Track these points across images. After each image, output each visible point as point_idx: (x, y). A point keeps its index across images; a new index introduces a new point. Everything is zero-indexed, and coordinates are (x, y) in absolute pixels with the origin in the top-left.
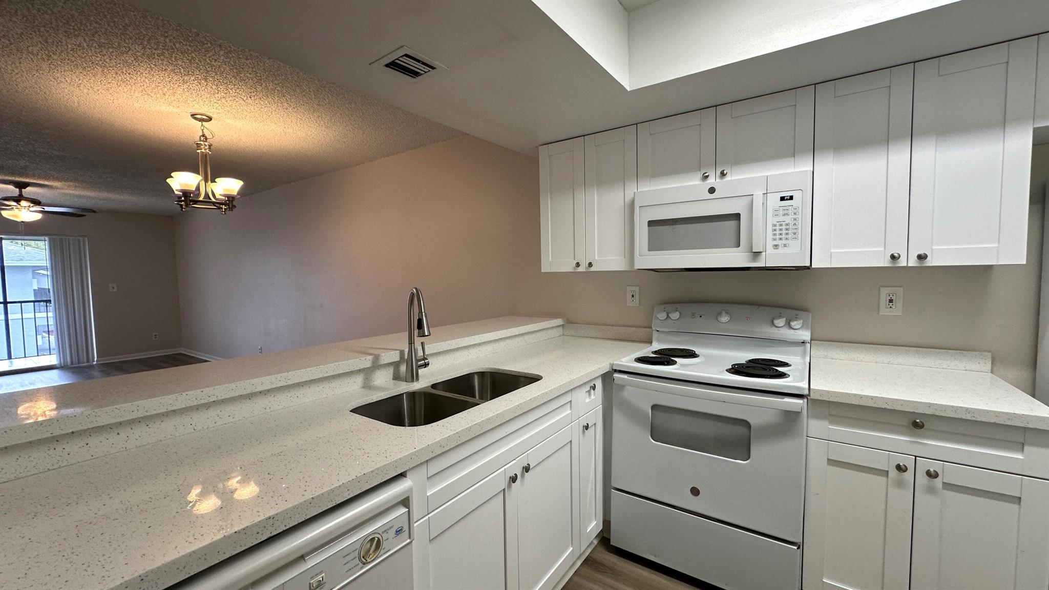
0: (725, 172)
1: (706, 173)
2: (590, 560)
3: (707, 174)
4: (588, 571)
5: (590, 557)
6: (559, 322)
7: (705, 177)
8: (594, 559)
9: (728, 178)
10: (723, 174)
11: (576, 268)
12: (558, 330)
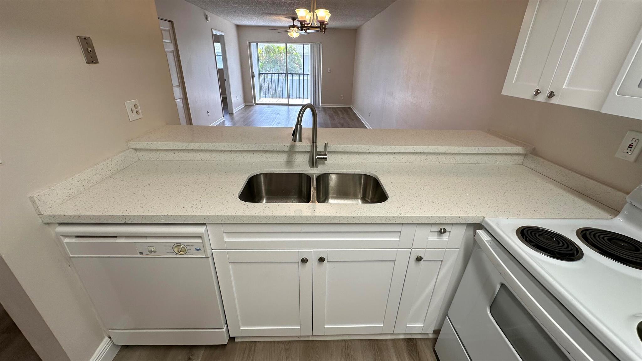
2: (413, 342)
4: (403, 346)
5: (416, 341)
6: (519, 150)
8: (416, 344)
11: (535, 96)
12: (516, 157)
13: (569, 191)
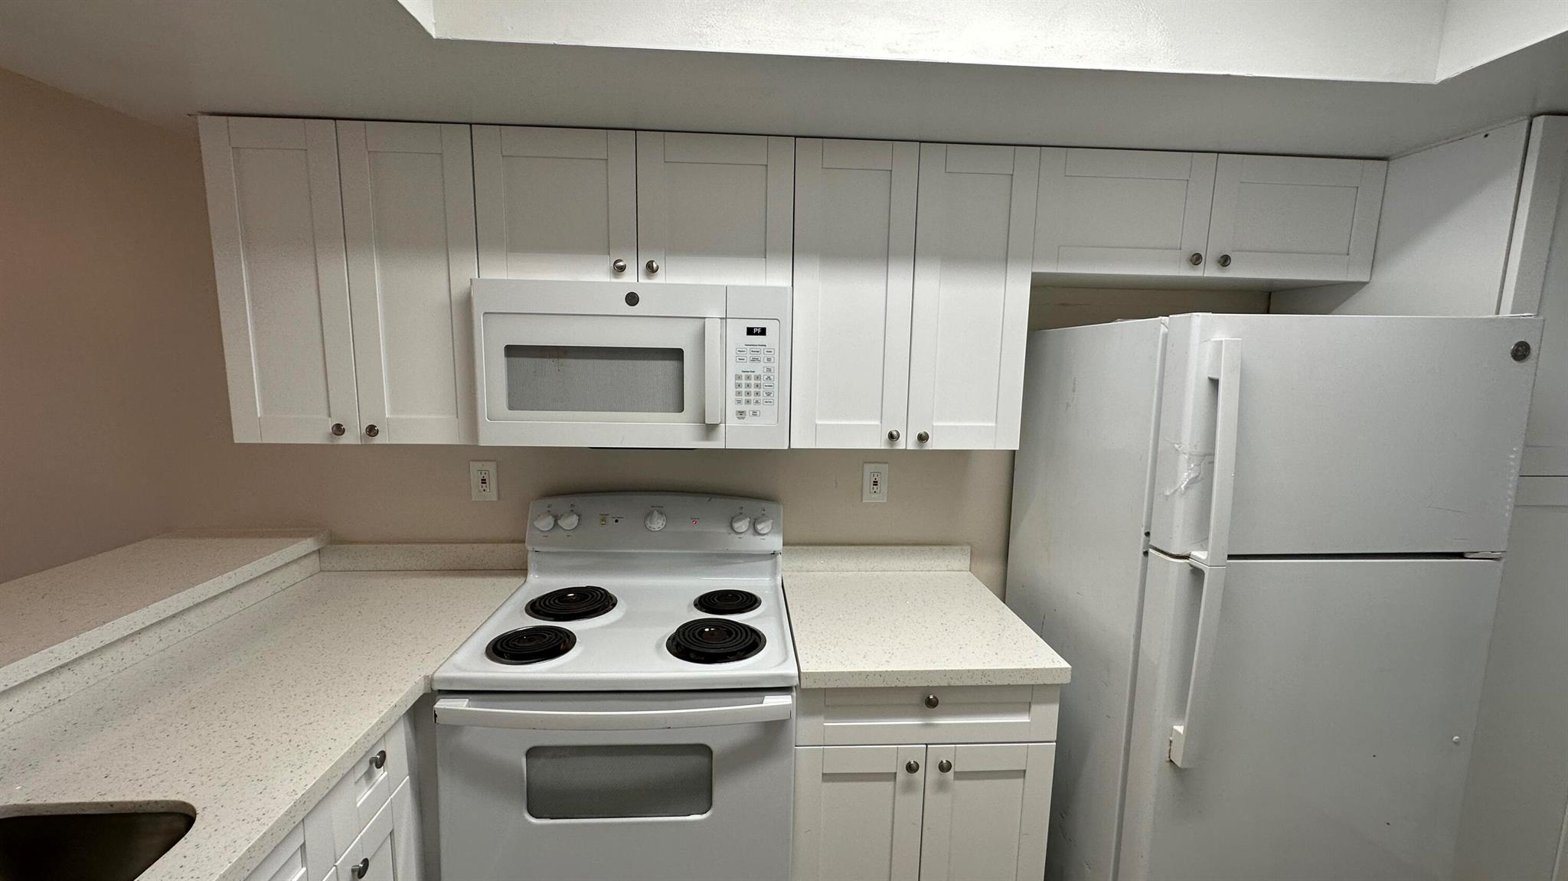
0: (655, 265)
1: (621, 261)
3: (621, 264)
7: (620, 270)
9: (659, 279)
10: (651, 269)
11: (335, 436)
12: (304, 562)
13: (444, 575)
